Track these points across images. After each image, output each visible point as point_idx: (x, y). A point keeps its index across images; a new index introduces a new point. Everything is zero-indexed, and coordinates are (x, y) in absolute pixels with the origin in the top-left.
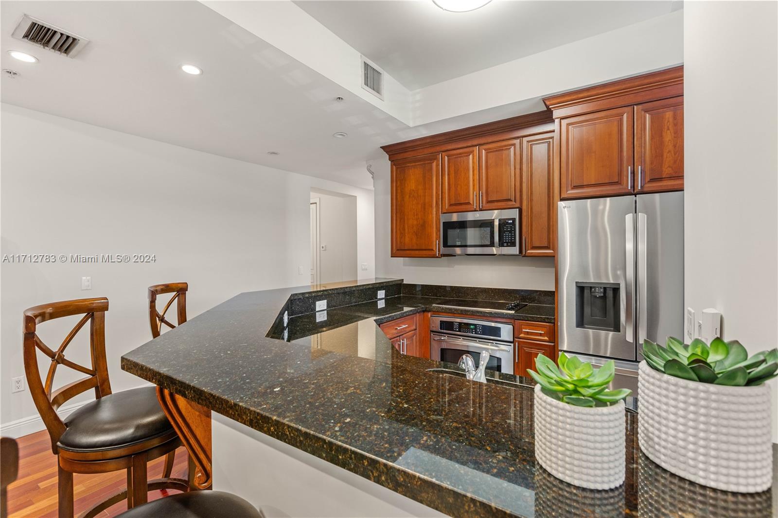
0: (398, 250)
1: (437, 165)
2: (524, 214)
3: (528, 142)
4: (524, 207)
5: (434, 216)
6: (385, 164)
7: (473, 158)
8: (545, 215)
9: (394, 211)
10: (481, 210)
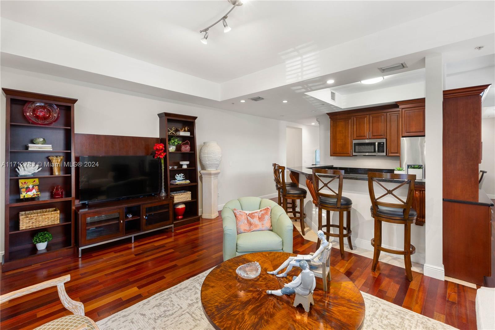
0: (333, 153)
1: (351, 121)
2: (388, 141)
3: (390, 114)
4: (388, 138)
5: (350, 140)
6: (328, 120)
7: (367, 119)
8: (396, 141)
9: (332, 138)
10: (370, 139)
